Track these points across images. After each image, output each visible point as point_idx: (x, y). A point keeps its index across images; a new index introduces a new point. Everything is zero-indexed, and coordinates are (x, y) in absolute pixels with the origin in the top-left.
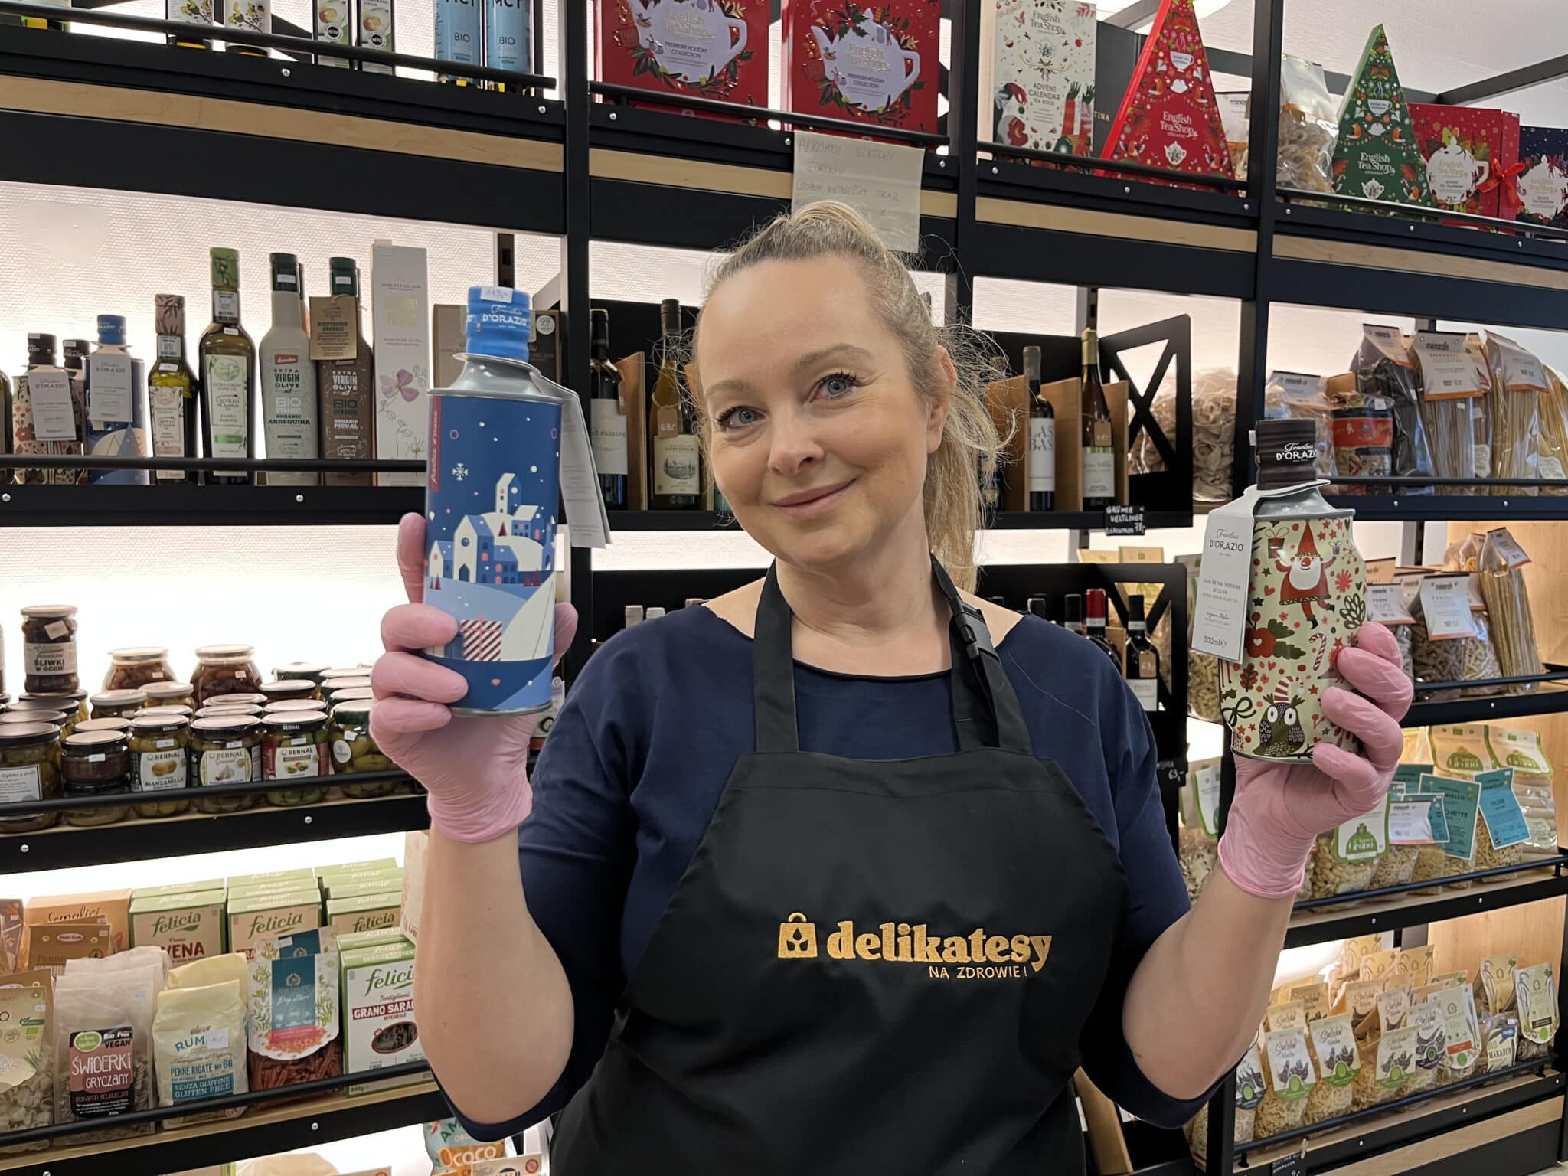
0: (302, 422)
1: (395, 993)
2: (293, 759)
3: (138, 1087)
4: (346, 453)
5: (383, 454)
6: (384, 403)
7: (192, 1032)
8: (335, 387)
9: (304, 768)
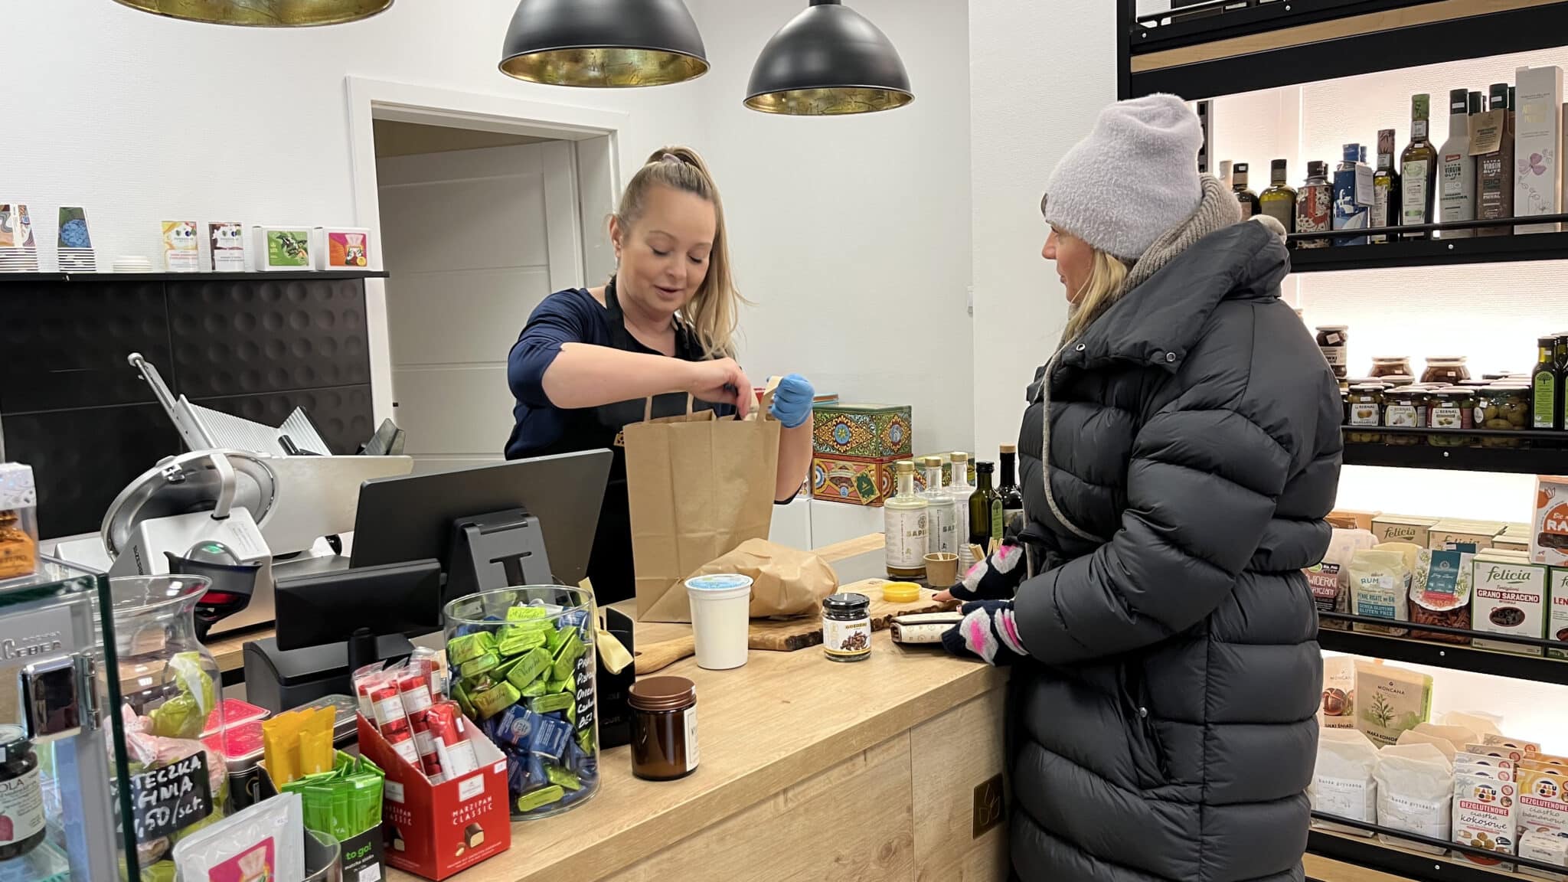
0: (1462, 197)
1: (1509, 586)
2: (1442, 416)
3: (1340, 599)
4: (1490, 216)
5: (1518, 213)
6: (1520, 178)
7: (1373, 575)
8: (1485, 172)
9: (1450, 423)
